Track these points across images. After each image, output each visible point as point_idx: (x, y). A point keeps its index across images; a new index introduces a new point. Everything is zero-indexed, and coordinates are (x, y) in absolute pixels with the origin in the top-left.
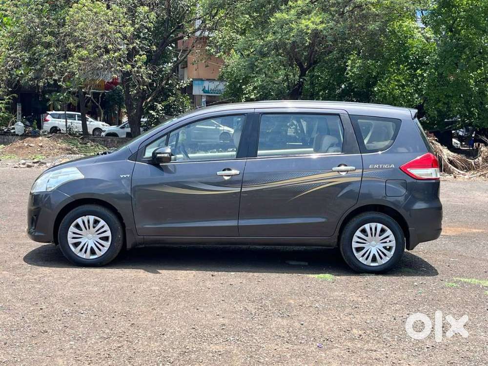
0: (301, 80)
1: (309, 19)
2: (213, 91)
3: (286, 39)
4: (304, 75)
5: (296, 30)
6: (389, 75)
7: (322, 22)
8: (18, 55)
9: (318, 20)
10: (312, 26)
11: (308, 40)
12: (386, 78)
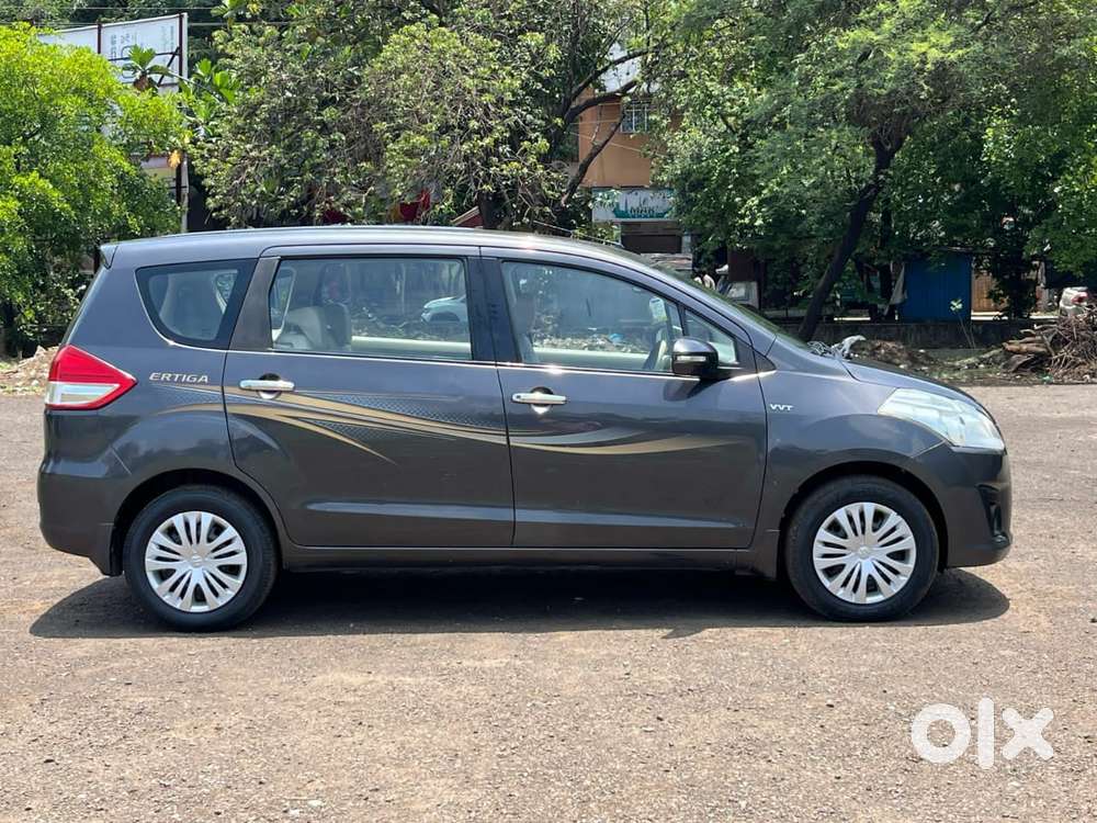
0: (881, 177)
1: (925, 39)
2: (638, 212)
3: (874, 86)
4: (887, 166)
5: (895, 65)
6: (1085, 156)
7: (953, 46)
8: (265, 153)
9: (947, 41)
10: (934, 54)
11: (926, 87)
12: (1080, 164)
